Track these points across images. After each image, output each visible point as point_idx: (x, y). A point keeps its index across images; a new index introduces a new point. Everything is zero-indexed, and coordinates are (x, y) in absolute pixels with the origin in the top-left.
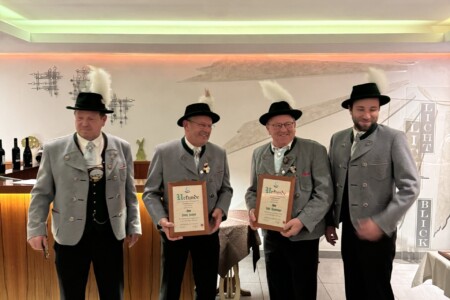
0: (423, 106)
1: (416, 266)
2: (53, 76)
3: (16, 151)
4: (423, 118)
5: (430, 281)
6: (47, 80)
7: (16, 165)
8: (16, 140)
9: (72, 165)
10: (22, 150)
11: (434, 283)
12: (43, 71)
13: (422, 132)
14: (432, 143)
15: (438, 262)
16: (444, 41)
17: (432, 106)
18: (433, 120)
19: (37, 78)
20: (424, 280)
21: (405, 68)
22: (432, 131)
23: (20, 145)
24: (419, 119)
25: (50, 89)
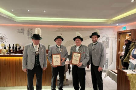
0: (106, 38)
1: (105, 73)
2: (23, 30)
3: (13, 47)
4: (107, 40)
5: (108, 76)
6: (21, 31)
7: (13, 50)
8: (13, 44)
9: (31, 51)
10: (15, 47)
11: (109, 77)
12: (20, 29)
13: (106, 43)
14: (108, 46)
15: (110, 72)
16: (111, 24)
17: (108, 38)
18: (109, 41)
19: (19, 30)
20: (107, 76)
21: (102, 29)
22: (108, 43)
23: (14, 46)
24: (105, 41)
25: (22, 33)
